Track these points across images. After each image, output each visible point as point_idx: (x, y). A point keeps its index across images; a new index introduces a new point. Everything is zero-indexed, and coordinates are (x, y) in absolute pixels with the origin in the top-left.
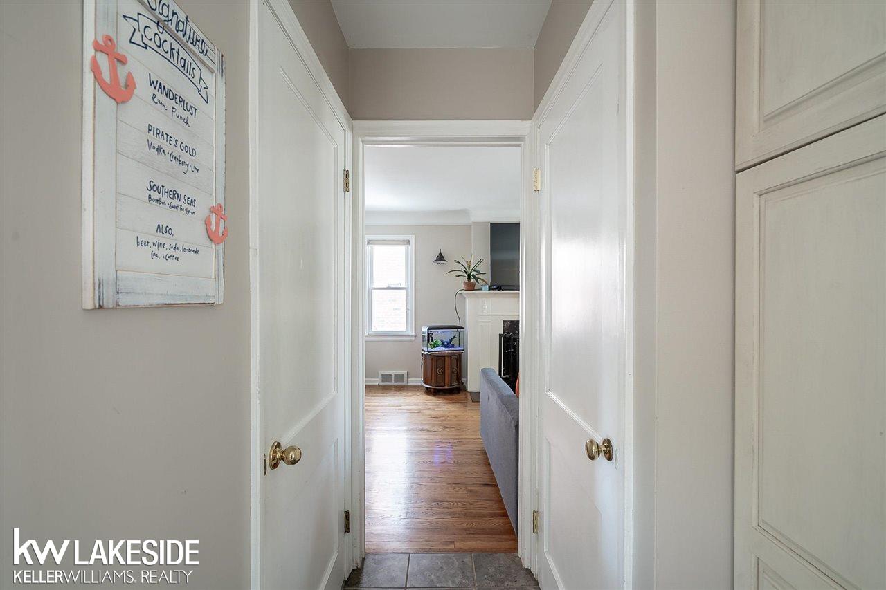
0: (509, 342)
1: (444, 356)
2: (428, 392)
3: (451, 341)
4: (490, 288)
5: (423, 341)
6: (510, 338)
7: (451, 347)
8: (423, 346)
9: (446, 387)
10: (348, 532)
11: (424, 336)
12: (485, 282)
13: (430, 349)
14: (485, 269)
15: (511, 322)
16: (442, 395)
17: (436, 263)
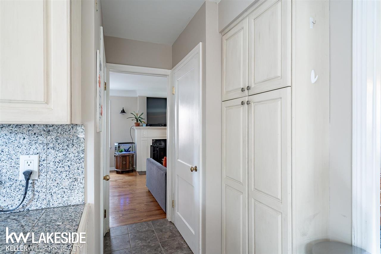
0: (155, 148)
1: (126, 156)
2: (118, 173)
3: (129, 149)
4: (147, 125)
5: (116, 150)
6: (155, 147)
7: (128, 152)
8: (115, 152)
9: (127, 170)
10: (106, 217)
11: (116, 147)
12: (145, 123)
13: (119, 153)
14: (144, 116)
15: (156, 140)
16: (125, 174)
17: (121, 114)
